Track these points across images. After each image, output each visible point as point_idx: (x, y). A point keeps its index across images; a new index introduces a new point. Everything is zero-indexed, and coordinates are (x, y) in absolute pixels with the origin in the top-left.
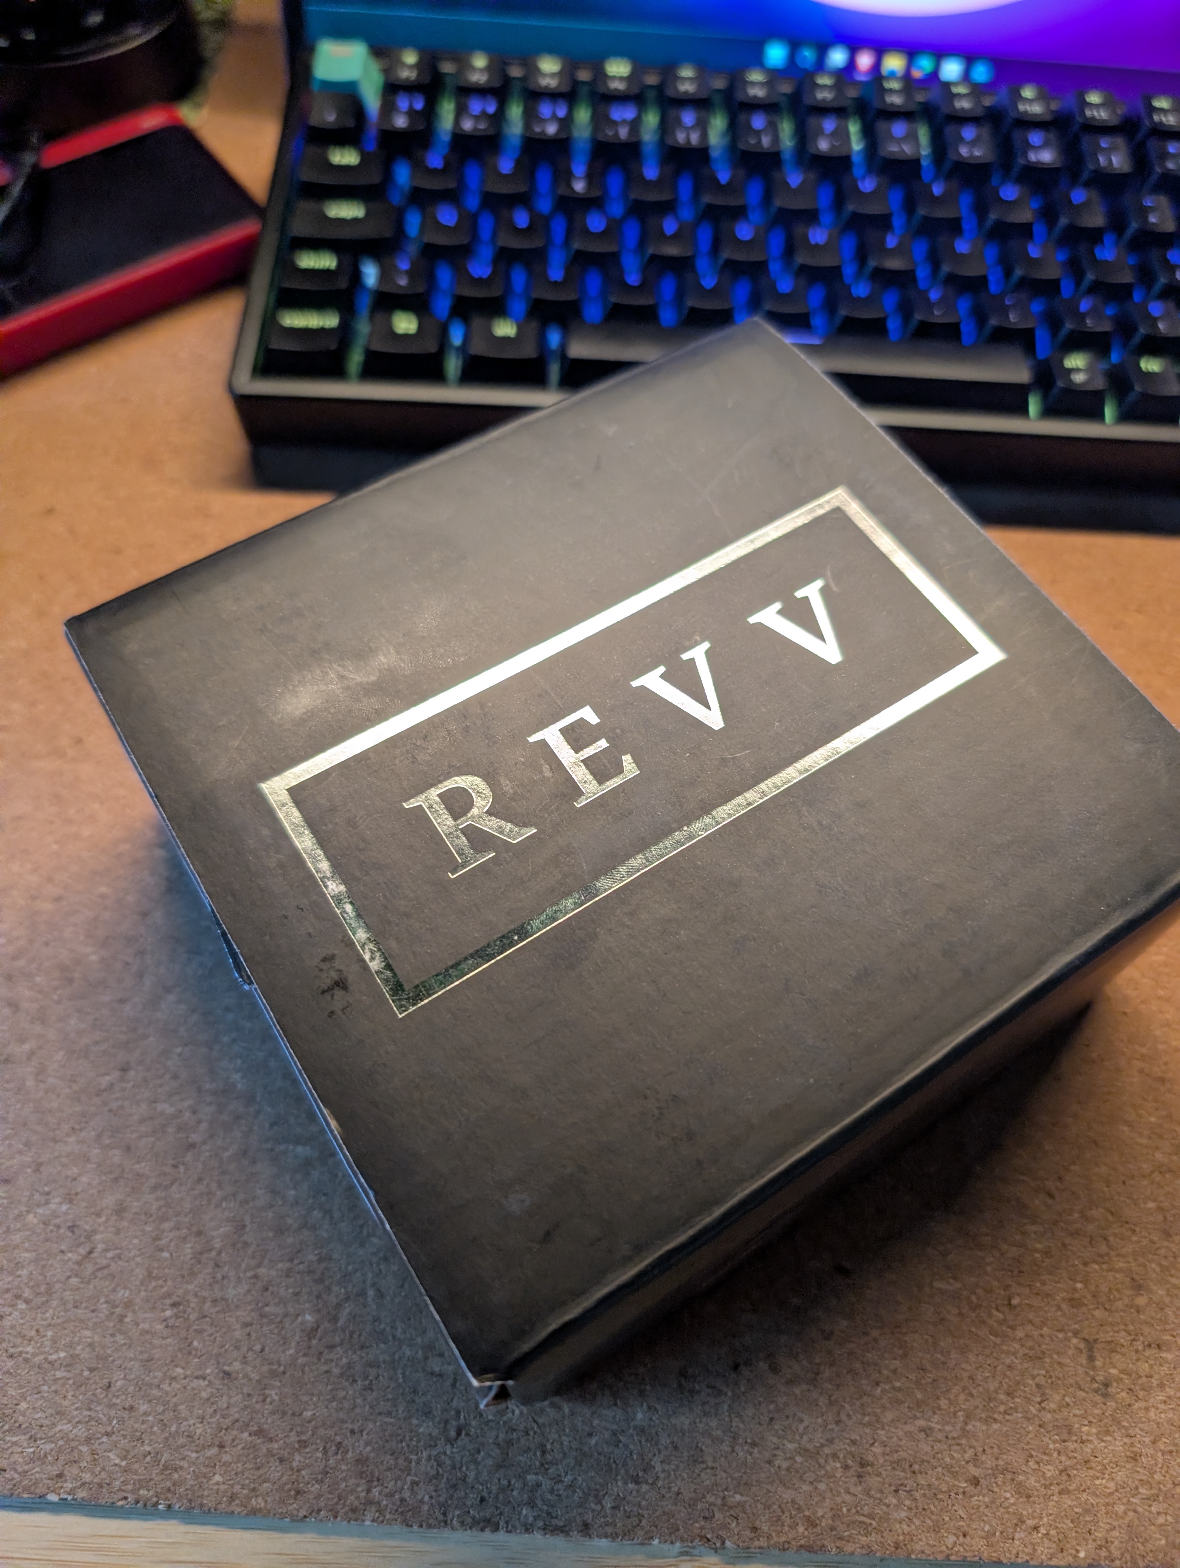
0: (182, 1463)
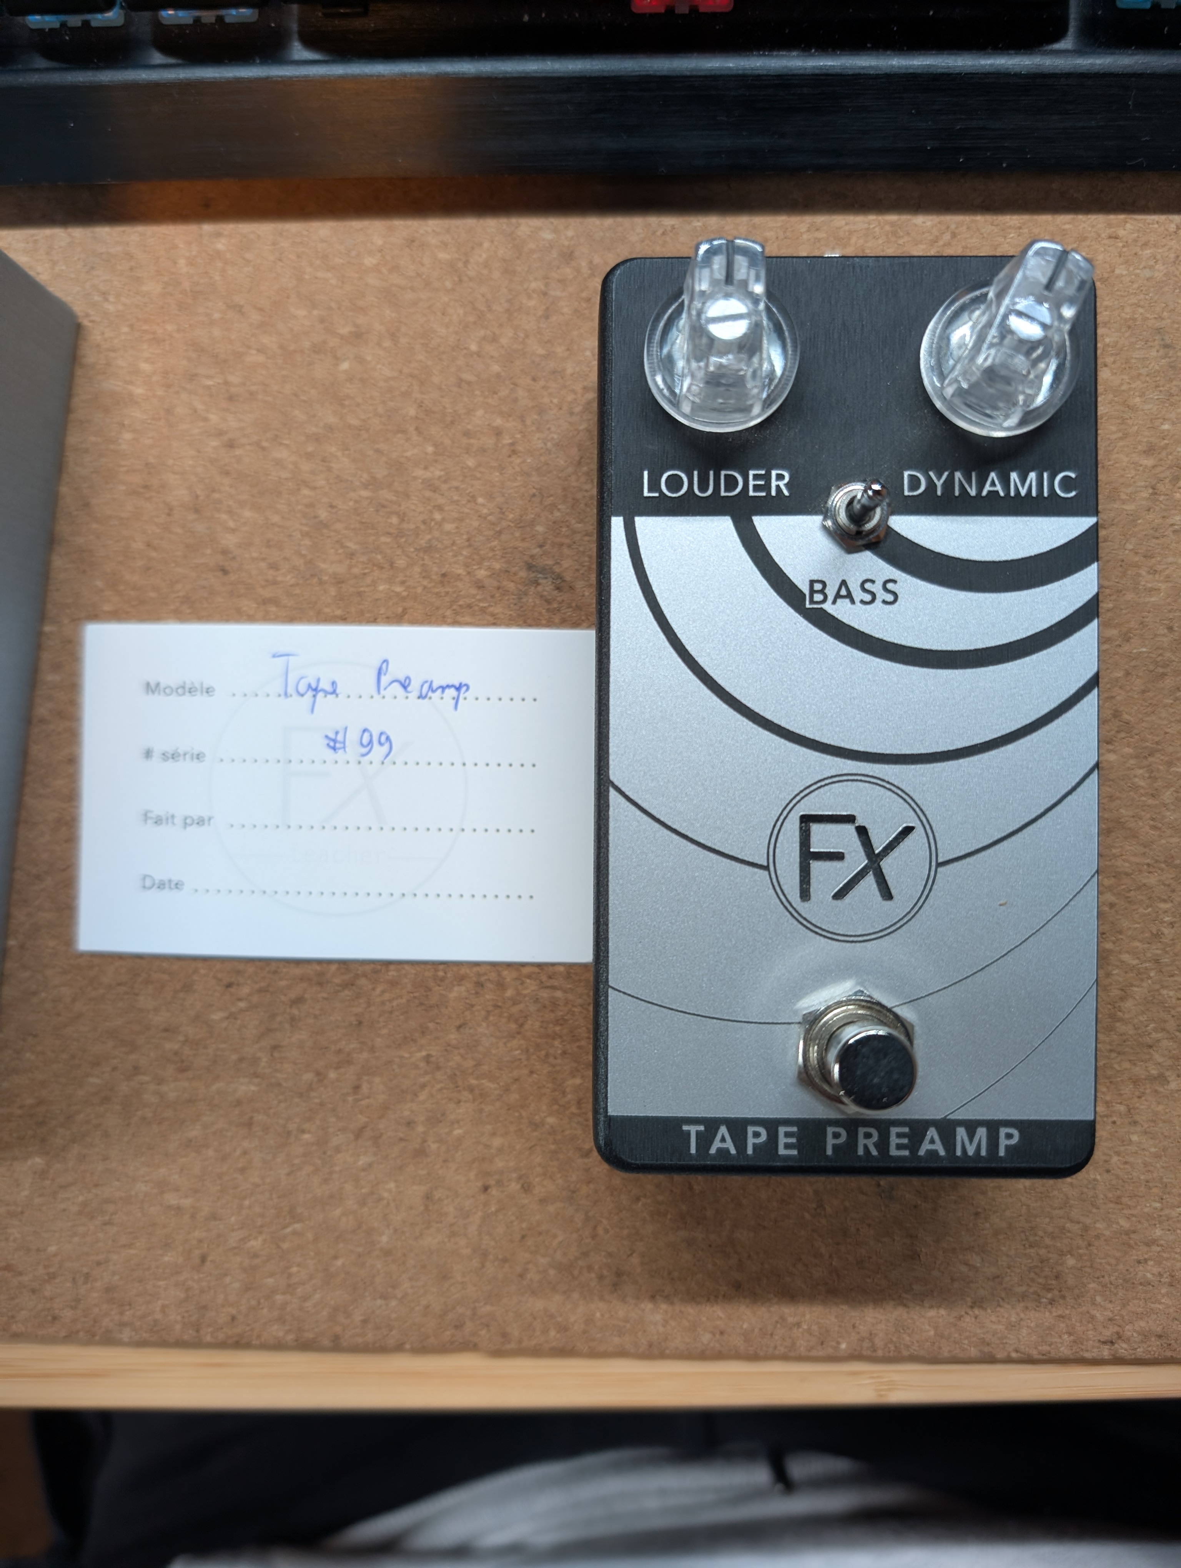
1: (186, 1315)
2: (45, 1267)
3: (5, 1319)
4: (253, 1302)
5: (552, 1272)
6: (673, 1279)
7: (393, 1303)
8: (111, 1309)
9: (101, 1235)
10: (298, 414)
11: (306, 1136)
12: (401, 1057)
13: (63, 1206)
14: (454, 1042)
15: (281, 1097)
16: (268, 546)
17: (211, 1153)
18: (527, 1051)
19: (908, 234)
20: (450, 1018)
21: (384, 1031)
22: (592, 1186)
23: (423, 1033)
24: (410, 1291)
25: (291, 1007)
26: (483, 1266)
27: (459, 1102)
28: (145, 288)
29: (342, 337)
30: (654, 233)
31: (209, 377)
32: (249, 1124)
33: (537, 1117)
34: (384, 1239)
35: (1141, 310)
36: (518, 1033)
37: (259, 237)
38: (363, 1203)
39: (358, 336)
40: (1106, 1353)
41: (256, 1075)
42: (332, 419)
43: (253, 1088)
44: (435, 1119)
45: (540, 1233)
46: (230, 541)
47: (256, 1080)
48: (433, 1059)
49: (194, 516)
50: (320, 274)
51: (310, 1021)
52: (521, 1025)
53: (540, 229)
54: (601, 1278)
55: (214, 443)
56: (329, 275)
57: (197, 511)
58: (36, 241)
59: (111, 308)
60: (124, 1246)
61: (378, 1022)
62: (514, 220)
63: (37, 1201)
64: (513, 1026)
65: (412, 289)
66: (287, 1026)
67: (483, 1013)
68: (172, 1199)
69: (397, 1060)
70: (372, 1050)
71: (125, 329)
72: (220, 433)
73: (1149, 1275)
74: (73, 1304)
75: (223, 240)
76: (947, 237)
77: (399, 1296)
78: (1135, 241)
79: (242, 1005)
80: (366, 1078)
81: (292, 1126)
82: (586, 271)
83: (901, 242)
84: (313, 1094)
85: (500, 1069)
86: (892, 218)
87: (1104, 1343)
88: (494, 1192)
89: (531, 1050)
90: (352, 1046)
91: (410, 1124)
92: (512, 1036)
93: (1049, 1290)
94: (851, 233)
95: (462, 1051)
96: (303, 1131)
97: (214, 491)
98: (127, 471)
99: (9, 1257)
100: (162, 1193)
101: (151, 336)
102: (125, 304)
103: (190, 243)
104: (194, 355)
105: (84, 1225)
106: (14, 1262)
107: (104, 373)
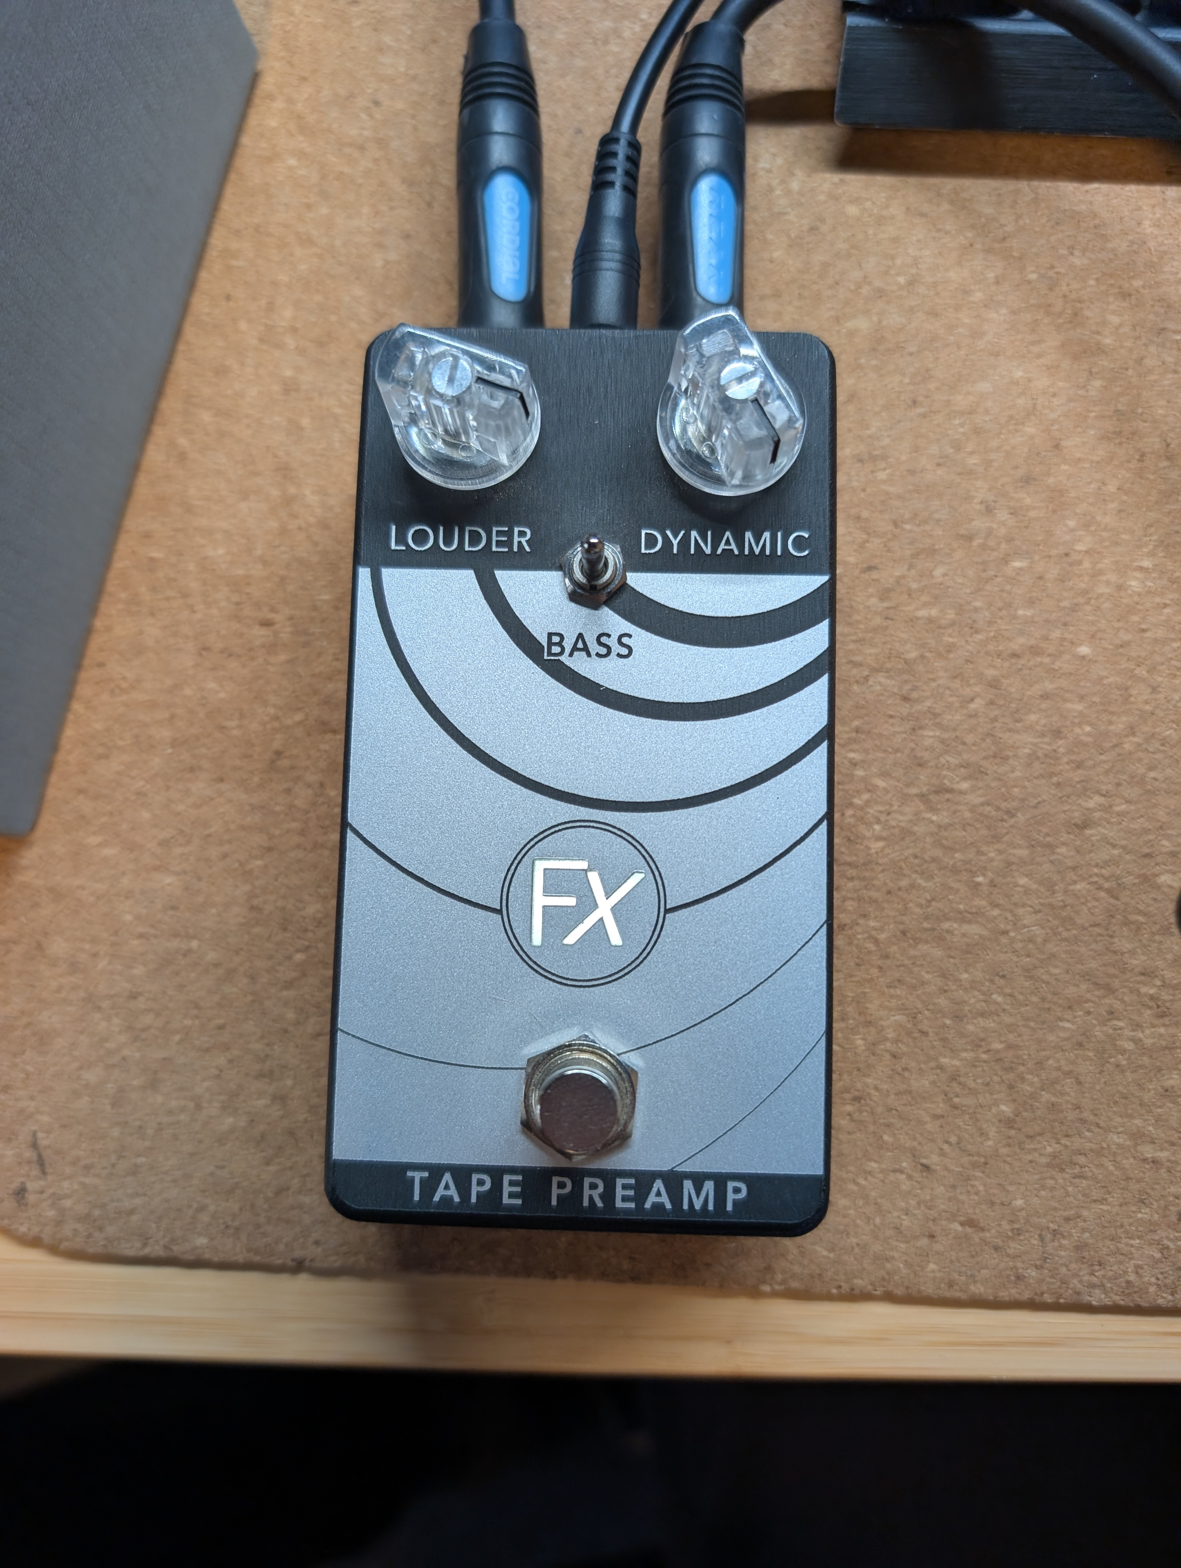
0: (893, 1254)
2: (1012, 1222)
3: (963, 1278)
8: (1080, 1269)
9: (1070, 1189)
13: (1030, 1157)
49: (1166, 463)
59: (1077, 262)
63: (1004, 1151)
71: (1092, 282)
74: (1038, 1263)
98: (1096, 417)
99: (970, 1211)
100: (1136, 1144)
101: (1117, 290)
102: (1090, 259)
103: (1154, 206)
104: (1162, 311)
105: (1052, 1178)
106: (975, 1217)
107: (1071, 322)
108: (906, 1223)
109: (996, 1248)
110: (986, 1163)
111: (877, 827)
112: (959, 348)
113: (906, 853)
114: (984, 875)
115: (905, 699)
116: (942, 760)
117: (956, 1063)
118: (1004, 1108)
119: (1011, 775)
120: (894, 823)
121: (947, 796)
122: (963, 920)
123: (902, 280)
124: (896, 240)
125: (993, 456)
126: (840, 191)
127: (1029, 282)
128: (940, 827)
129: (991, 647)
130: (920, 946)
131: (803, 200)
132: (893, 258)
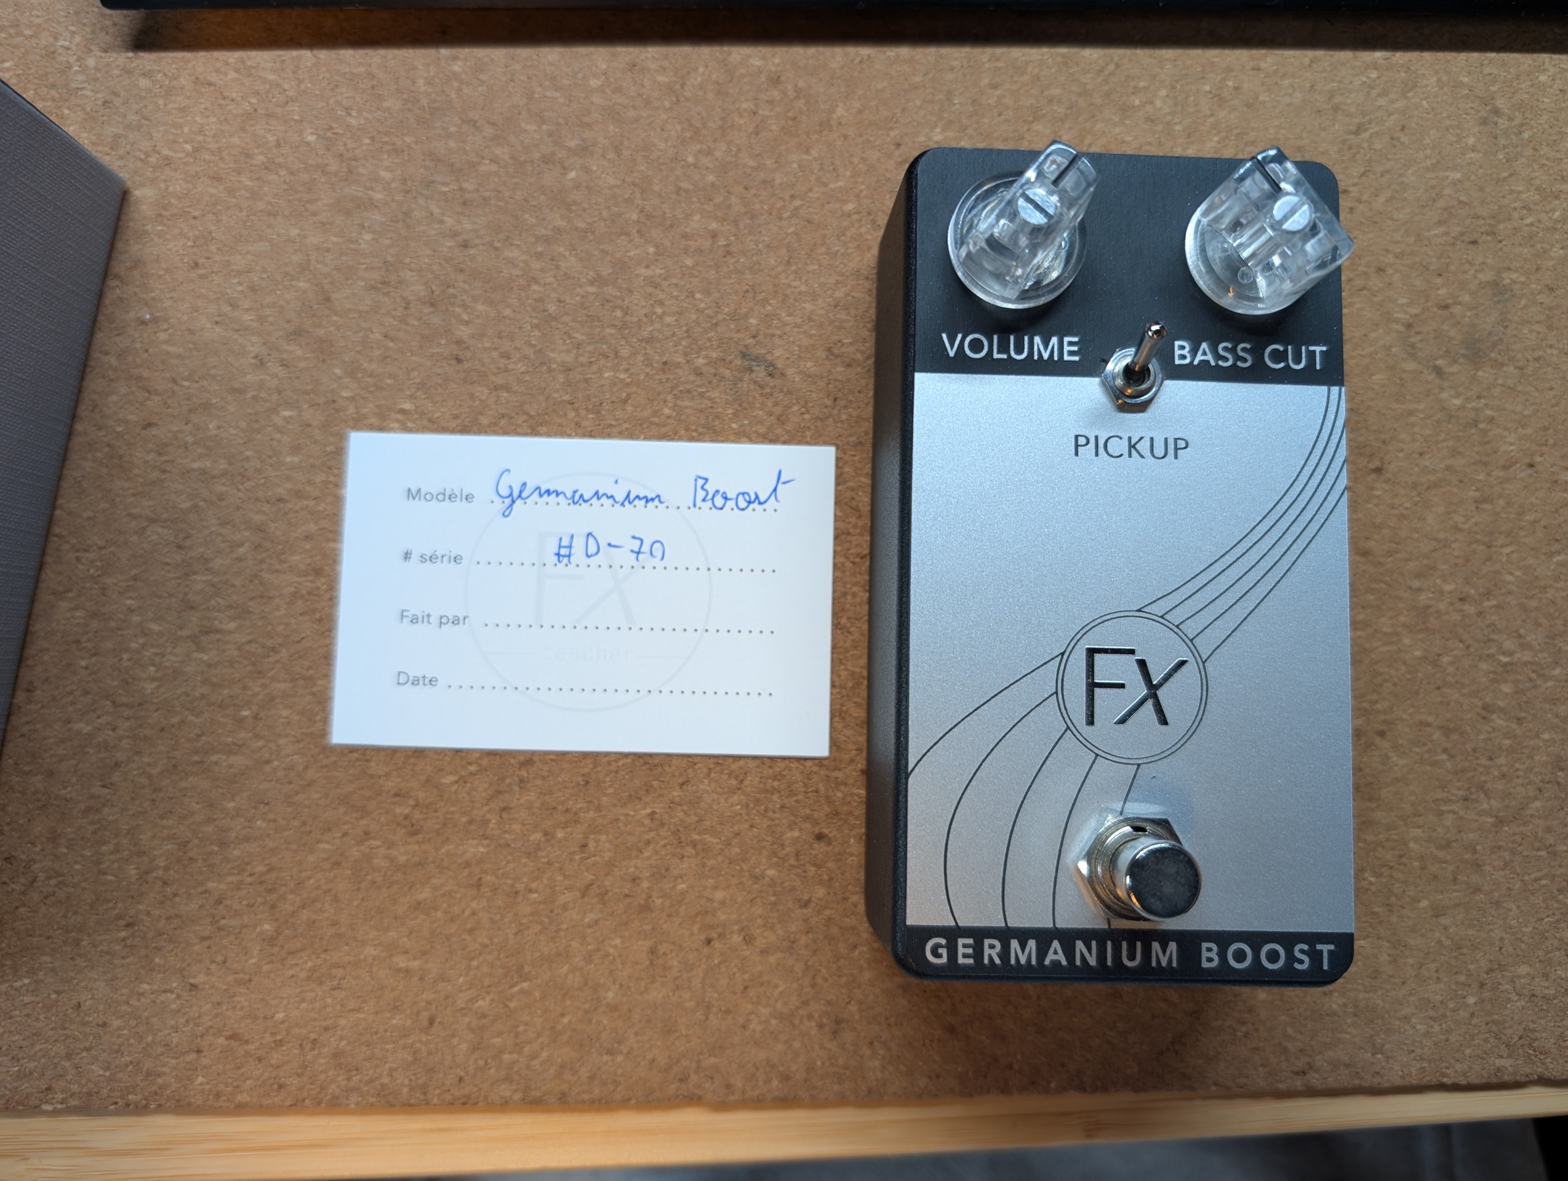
0: (164, 1069)
1: (413, 1078)
2: (273, 1034)
3: (230, 1089)
4: (481, 1063)
5: (773, 1022)
6: (889, 1025)
7: (620, 1058)
8: (338, 1075)
9: (329, 1000)
10: (529, 218)
11: (535, 895)
12: (627, 815)
13: (291, 972)
14: (677, 799)
15: (510, 858)
16: (500, 337)
17: (439, 914)
18: (747, 805)
19: (1077, 64)
20: (673, 776)
21: (611, 790)
22: (810, 936)
23: (647, 791)
24: (635, 1046)
25: (520, 769)
26: (707, 1019)
27: (683, 857)
28: (385, 105)
29: (569, 149)
30: (852, 61)
31: (445, 184)
32: (478, 885)
33: (757, 870)
34: (610, 995)
35: (1283, 131)
36: (739, 789)
37: (492, 60)
38: (589, 959)
39: (584, 150)
40: (1299, 1083)
41: (485, 837)
42: (560, 223)
43: (482, 849)
44: (660, 874)
45: (762, 984)
46: (464, 332)
47: (486, 842)
48: (657, 816)
49: (430, 310)
50: (548, 94)
51: (539, 782)
52: (742, 781)
53: (750, 56)
54: (821, 1026)
55: (450, 244)
56: (557, 94)
57: (432, 305)
58: (283, 61)
59: (354, 122)
60: (353, 1010)
61: (604, 782)
62: (726, 49)
63: (266, 968)
64: (734, 782)
65: (634, 107)
66: (516, 788)
67: (705, 770)
68: (401, 961)
69: (622, 818)
70: (599, 808)
71: (367, 141)
72: (455, 234)
73: (1335, 1006)
74: (299, 1071)
75: (459, 63)
76: (1111, 67)
77: (625, 1051)
78: (1276, 72)
79: (472, 768)
80: (592, 836)
81: (520, 887)
82: (791, 93)
83: (1071, 71)
84: (540, 854)
85: (721, 824)
86: (1063, 50)
87: (1297, 1073)
88: (717, 944)
89: (751, 805)
90: (579, 806)
91: (635, 880)
92: (733, 792)
93: (1243, 1023)
94: (1027, 63)
95: (685, 808)
96: (531, 891)
97: (448, 287)
98: (367, 269)
99: (236, 1026)
100: (391, 956)
101: (391, 147)
102: (366, 119)
103: (428, 65)
104: (431, 165)
105: (312, 991)
106: (241, 1031)
107: (346, 180)
108: (175, 1040)
109: (260, 1059)
110: (250, 980)
111: (152, 669)
112: (241, 211)
113: (179, 692)
114: (250, 709)
115: (180, 547)
116: (213, 602)
117: (223, 886)
118: (267, 927)
119: (277, 614)
120: (167, 664)
121: (218, 636)
122: (230, 753)
123: (188, 147)
124: (183, 110)
125: (268, 312)
126: (134, 64)
127: (308, 144)
128: (210, 666)
129: (260, 494)
130: (191, 779)
131: (99, 75)
132: (180, 126)
